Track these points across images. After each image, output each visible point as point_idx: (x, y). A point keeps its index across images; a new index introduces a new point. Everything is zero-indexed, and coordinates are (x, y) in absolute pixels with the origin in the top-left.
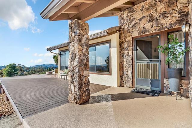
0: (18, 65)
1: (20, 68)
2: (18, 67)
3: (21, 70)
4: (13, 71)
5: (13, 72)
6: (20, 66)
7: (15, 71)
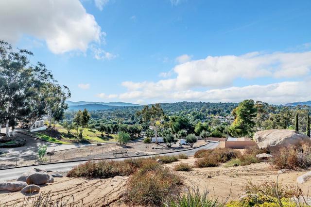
0: (258, 102)
1: (260, 107)
2: (256, 106)
3: (261, 111)
4: (249, 111)
5: (249, 114)
6: (260, 104)
7: (251, 112)
